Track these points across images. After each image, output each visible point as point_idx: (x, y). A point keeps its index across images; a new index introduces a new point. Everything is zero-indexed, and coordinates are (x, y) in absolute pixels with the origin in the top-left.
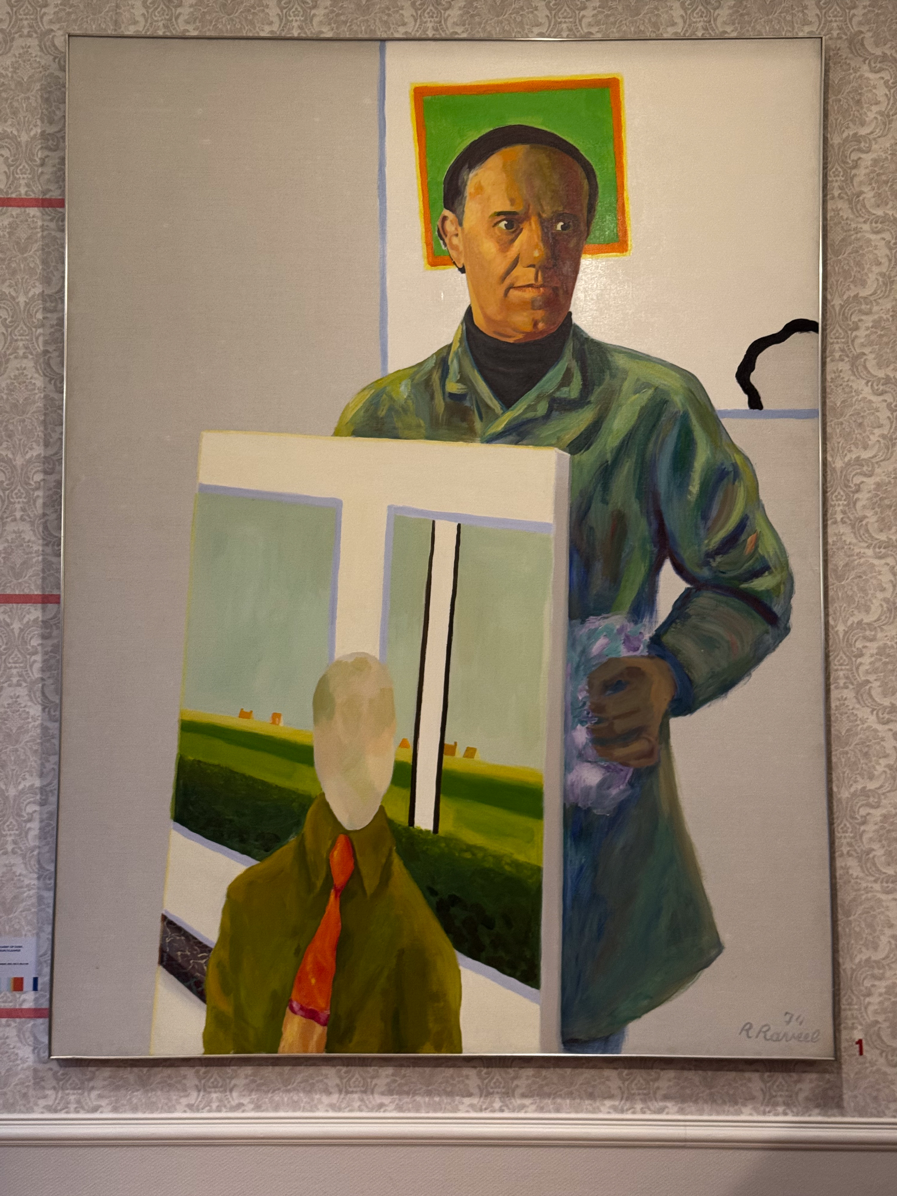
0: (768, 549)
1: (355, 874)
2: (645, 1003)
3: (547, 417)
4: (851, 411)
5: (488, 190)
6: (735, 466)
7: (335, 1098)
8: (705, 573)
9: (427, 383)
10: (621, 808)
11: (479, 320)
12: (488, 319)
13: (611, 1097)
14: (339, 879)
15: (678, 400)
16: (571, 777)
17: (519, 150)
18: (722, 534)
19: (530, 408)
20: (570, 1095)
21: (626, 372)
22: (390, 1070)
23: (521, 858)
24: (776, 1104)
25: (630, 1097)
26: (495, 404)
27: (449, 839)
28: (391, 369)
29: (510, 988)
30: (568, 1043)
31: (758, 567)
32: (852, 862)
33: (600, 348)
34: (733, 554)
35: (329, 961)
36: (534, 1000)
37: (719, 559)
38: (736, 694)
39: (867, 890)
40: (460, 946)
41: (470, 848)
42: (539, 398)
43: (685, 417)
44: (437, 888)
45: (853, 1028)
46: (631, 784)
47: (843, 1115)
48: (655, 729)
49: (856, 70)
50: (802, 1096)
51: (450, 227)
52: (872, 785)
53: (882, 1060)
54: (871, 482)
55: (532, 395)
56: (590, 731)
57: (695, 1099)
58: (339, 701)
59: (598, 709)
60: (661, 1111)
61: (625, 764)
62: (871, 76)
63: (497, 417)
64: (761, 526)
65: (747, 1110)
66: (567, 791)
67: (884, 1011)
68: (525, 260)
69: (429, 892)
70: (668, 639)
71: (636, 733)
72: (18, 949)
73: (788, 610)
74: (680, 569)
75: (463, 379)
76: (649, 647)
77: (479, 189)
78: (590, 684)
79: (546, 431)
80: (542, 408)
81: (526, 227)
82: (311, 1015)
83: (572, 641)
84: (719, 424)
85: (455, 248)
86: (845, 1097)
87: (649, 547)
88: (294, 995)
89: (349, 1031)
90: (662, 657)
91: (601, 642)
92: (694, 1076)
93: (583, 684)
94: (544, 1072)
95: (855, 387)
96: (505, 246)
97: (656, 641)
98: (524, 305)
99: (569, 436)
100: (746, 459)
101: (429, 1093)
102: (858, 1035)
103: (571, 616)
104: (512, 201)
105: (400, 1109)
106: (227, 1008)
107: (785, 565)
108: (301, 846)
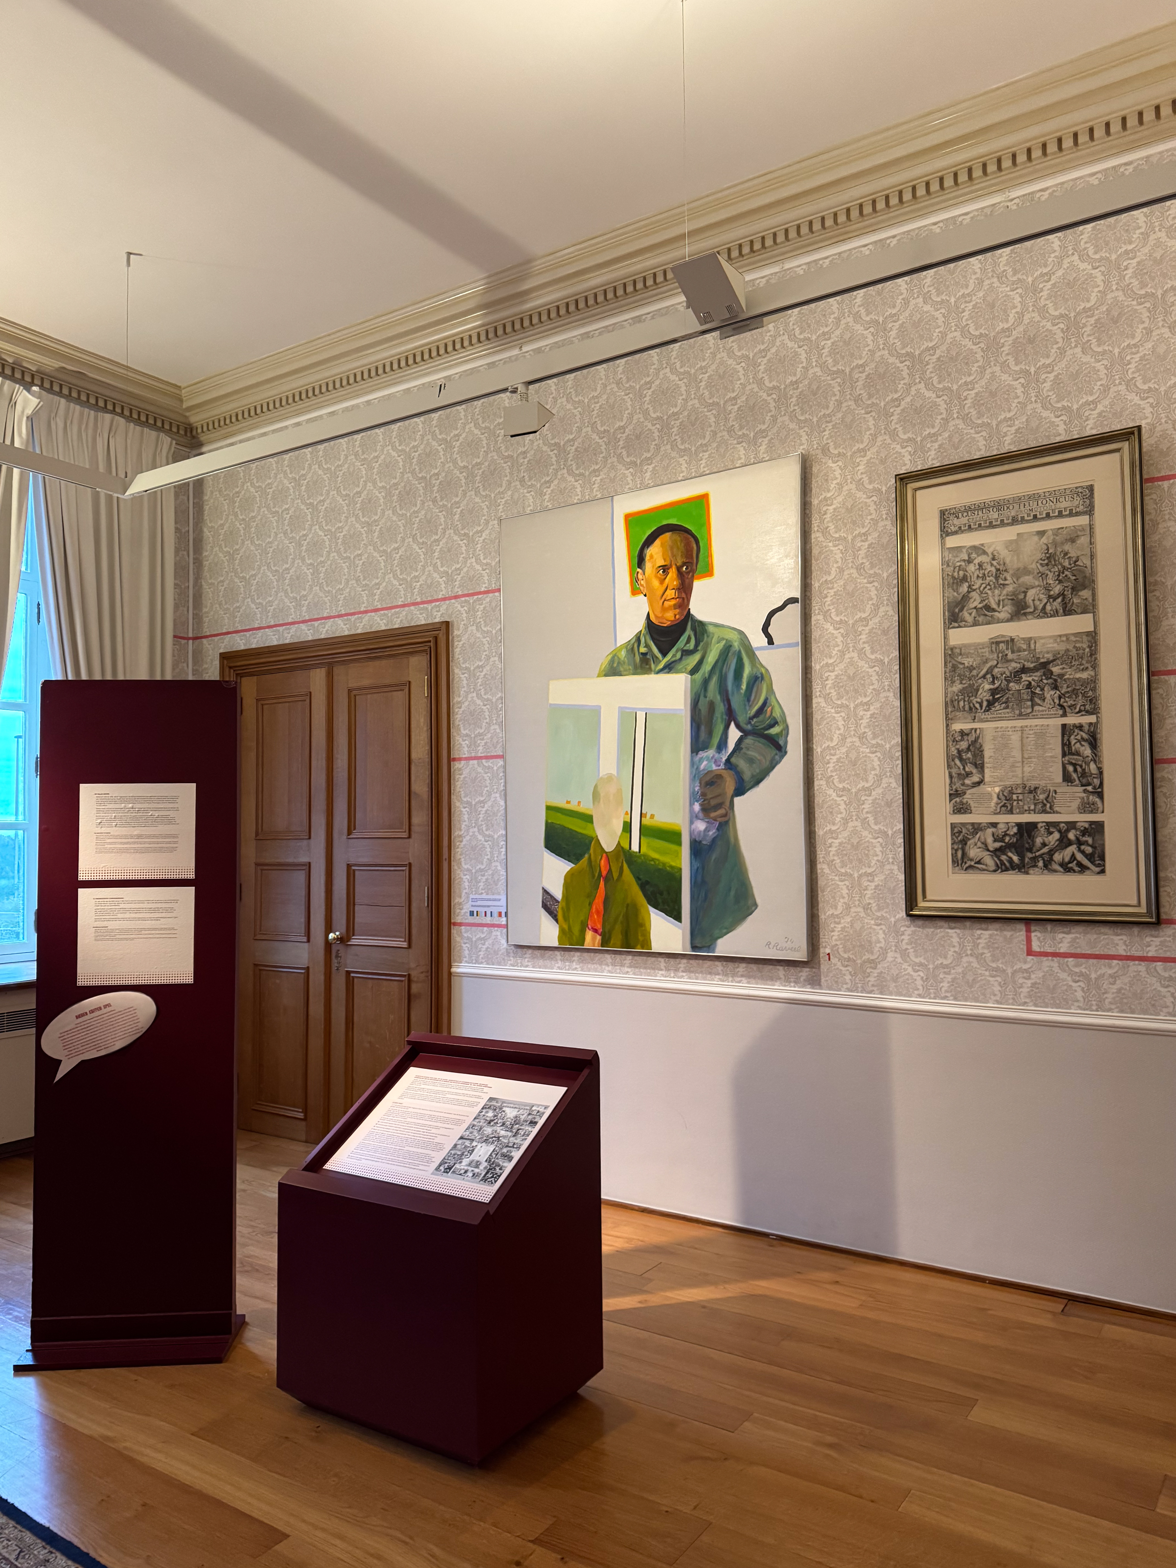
0: (777, 714)
1: (610, 871)
2: (725, 931)
3: (681, 659)
4: (823, 640)
5: (655, 556)
6: (762, 674)
7: (610, 968)
8: (749, 727)
9: (632, 649)
10: (714, 840)
11: (652, 618)
12: (656, 617)
13: (718, 974)
14: (604, 873)
15: (736, 645)
16: (693, 827)
17: (667, 535)
18: (756, 708)
19: (674, 656)
20: (701, 972)
21: (713, 634)
22: (630, 957)
23: (673, 864)
24: (790, 982)
25: (727, 975)
26: (659, 656)
27: (644, 855)
28: (618, 645)
29: (669, 922)
30: (694, 947)
31: (772, 722)
32: (825, 866)
33: (701, 624)
34: (761, 717)
35: (601, 908)
36: (679, 928)
37: (755, 720)
38: (762, 785)
39: (832, 880)
40: (650, 903)
41: (653, 860)
42: (677, 651)
43: (740, 652)
44: (641, 877)
45: (826, 947)
46: (718, 829)
47: (821, 989)
48: (728, 803)
49: (825, 464)
50: (802, 979)
51: (640, 577)
52: (834, 828)
53: (839, 963)
54: (833, 675)
55: (674, 650)
56: (701, 805)
57: (754, 977)
58: (602, 795)
59: (703, 795)
60: (740, 982)
61: (715, 820)
62: (833, 465)
63: (660, 661)
64: (774, 702)
65: (778, 983)
66: (691, 834)
67: (840, 939)
68: (670, 587)
69: (638, 879)
70: (733, 760)
71: (719, 806)
72: (499, 900)
73: (786, 743)
74: (738, 726)
75: (647, 646)
76: (725, 764)
77: (651, 557)
78: (700, 783)
79: (680, 666)
80: (679, 655)
81: (670, 571)
82: (595, 931)
83: (692, 763)
84: (754, 654)
85: (642, 585)
86: (823, 980)
87: (724, 717)
88: (589, 922)
89: (610, 938)
90: (730, 769)
91: (705, 763)
92: (754, 967)
93: (697, 784)
94: (691, 962)
95: (825, 627)
96: (662, 581)
97: (728, 761)
98: (670, 608)
99: (690, 668)
100: (767, 670)
101: (645, 968)
102: (828, 951)
103: (692, 752)
104: (665, 560)
105: (634, 974)
106: (566, 927)
107: (784, 721)
108: (590, 858)
